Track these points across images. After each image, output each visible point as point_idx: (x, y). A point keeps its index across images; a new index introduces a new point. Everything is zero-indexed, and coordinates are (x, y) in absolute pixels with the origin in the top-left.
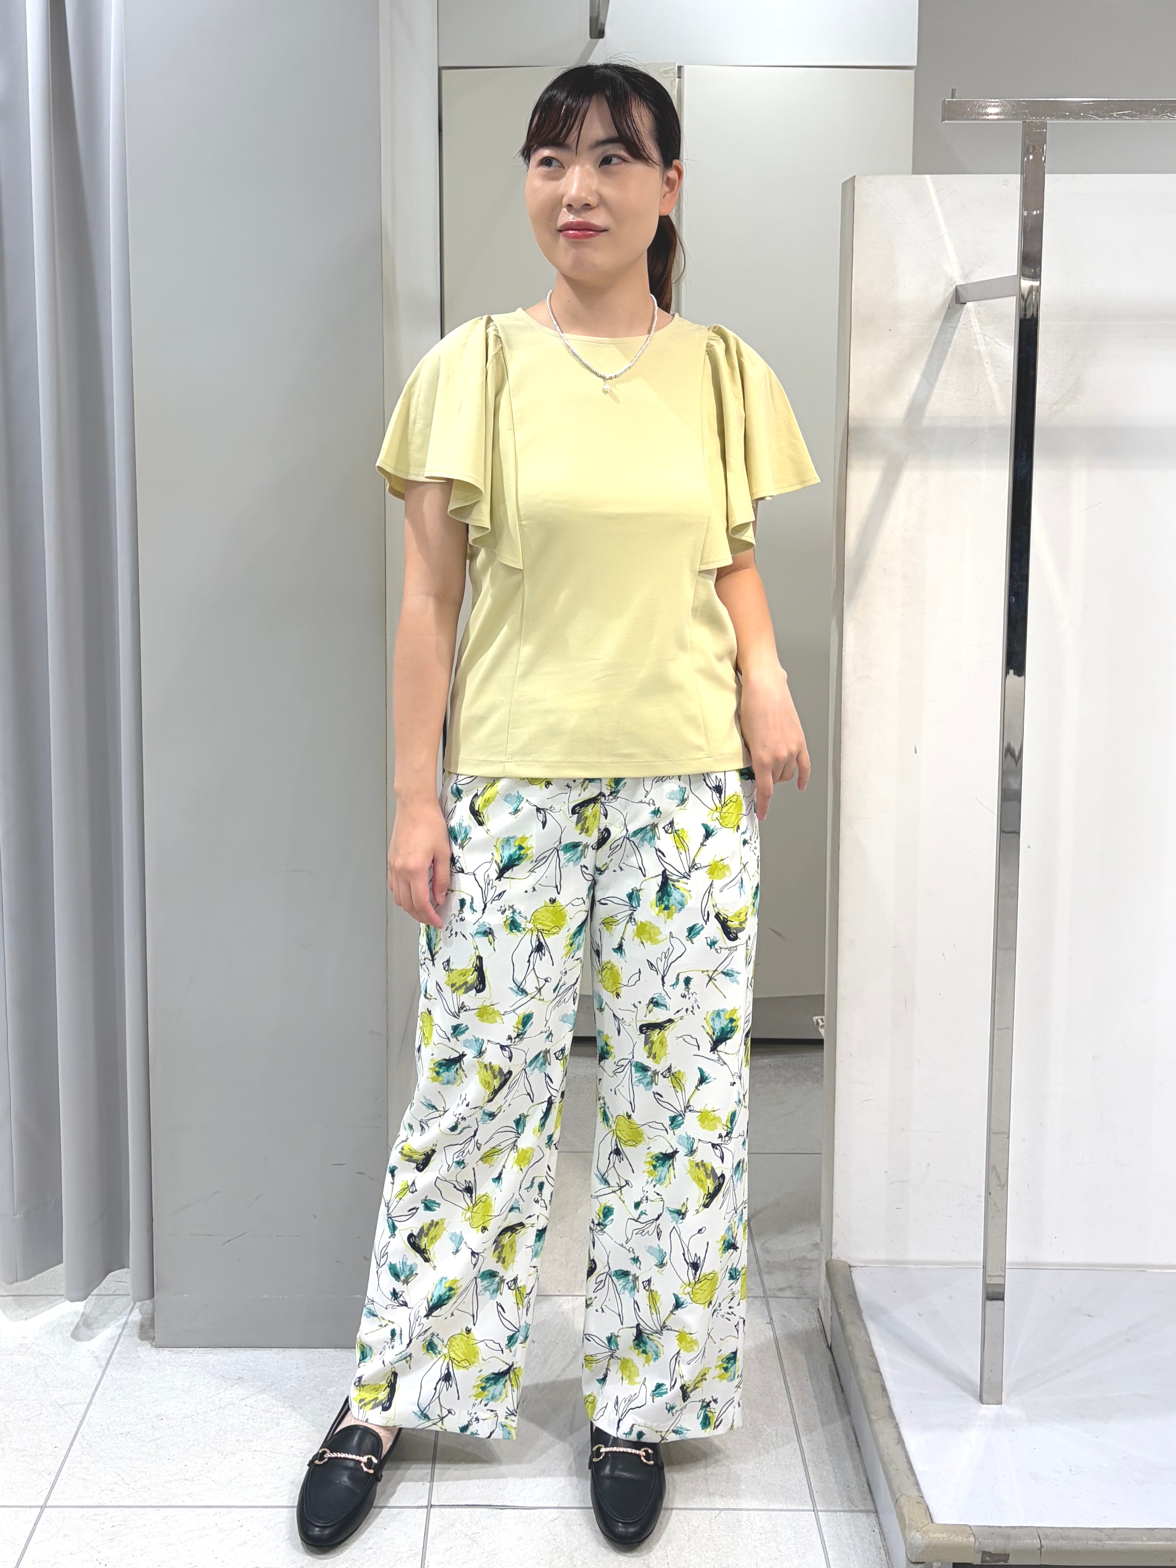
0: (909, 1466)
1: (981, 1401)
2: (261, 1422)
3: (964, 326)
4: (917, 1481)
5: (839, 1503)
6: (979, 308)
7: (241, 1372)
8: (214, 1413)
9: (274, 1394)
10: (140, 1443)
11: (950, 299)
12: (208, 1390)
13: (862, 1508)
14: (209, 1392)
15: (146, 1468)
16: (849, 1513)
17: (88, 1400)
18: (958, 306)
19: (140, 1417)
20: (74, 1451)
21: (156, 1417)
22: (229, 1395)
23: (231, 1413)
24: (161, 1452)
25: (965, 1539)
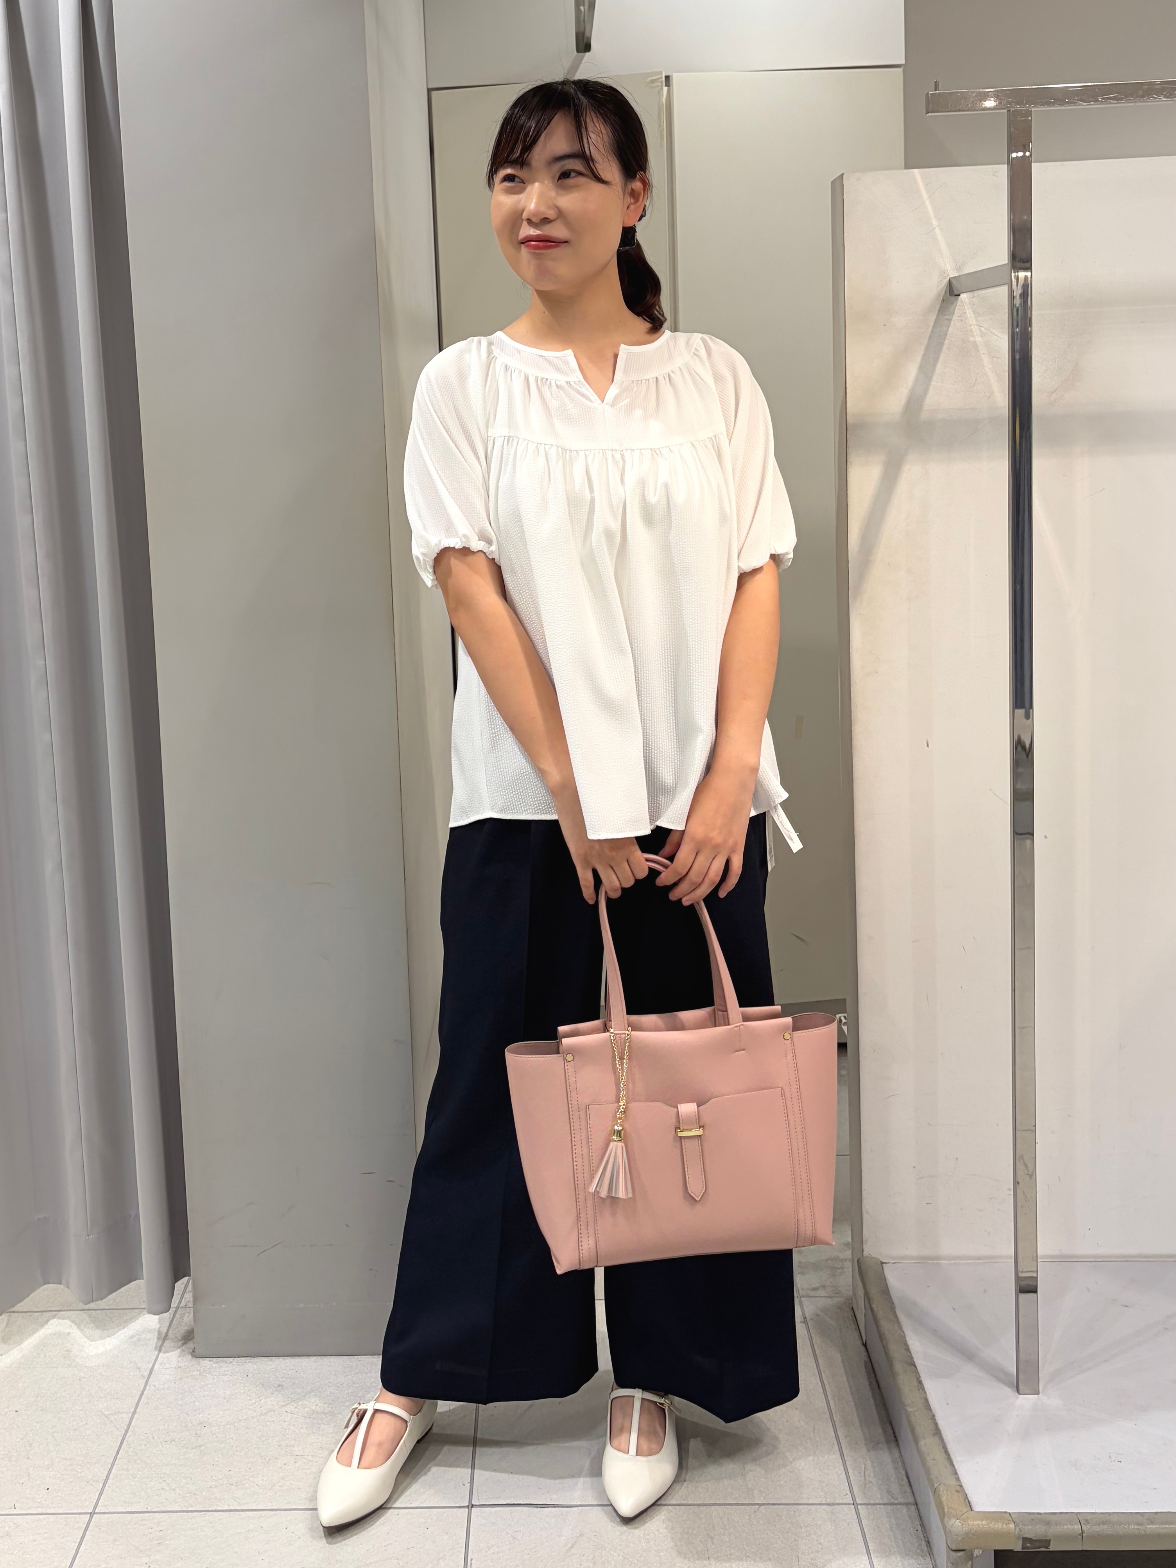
0: (947, 1457)
1: (1018, 1391)
3: (960, 318)
4: (955, 1470)
5: (879, 1494)
6: (974, 299)
7: (281, 1380)
8: (255, 1420)
9: (313, 1400)
11: (944, 291)
12: (249, 1398)
13: (902, 1501)
14: (250, 1400)
16: (889, 1506)
17: (132, 1410)
18: (953, 298)
20: (120, 1459)
21: (199, 1424)
22: (270, 1403)
23: (272, 1420)
24: (205, 1459)
25: (1004, 1526)
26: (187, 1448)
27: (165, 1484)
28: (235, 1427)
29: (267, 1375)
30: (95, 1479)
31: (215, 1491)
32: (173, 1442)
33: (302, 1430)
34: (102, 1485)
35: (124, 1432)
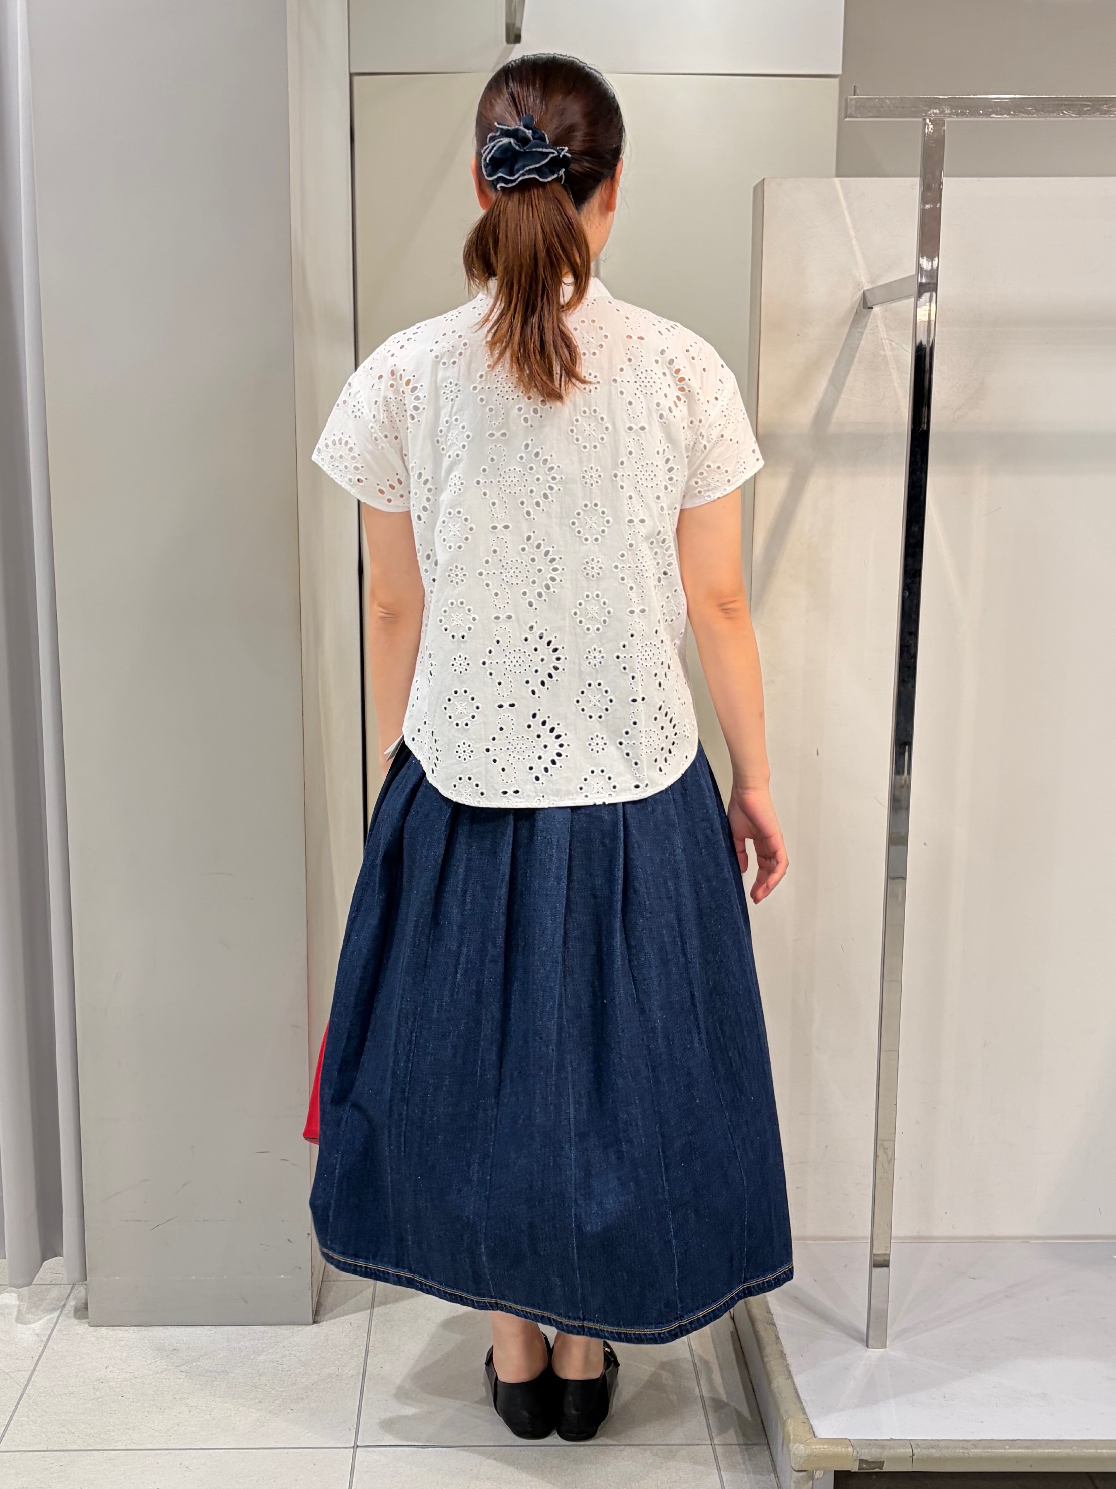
0: (797, 1397)
1: (867, 1345)
2: (195, 1384)
3: (872, 331)
4: (804, 1406)
5: (735, 1438)
6: (885, 312)
7: (176, 1345)
8: (151, 1377)
9: (207, 1361)
10: (83, 1401)
11: (856, 304)
12: (145, 1359)
13: (756, 1441)
14: (146, 1361)
15: (90, 1420)
17: (31, 1368)
19: (82, 1380)
20: (21, 1407)
21: (96, 1381)
23: (167, 1377)
24: (103, 1408)
25: (843, 1450)
26: (85, 1400)
29: (163, 1341)
33: (196, 1386)
34: (3, 1429)
35: (23, 1387)
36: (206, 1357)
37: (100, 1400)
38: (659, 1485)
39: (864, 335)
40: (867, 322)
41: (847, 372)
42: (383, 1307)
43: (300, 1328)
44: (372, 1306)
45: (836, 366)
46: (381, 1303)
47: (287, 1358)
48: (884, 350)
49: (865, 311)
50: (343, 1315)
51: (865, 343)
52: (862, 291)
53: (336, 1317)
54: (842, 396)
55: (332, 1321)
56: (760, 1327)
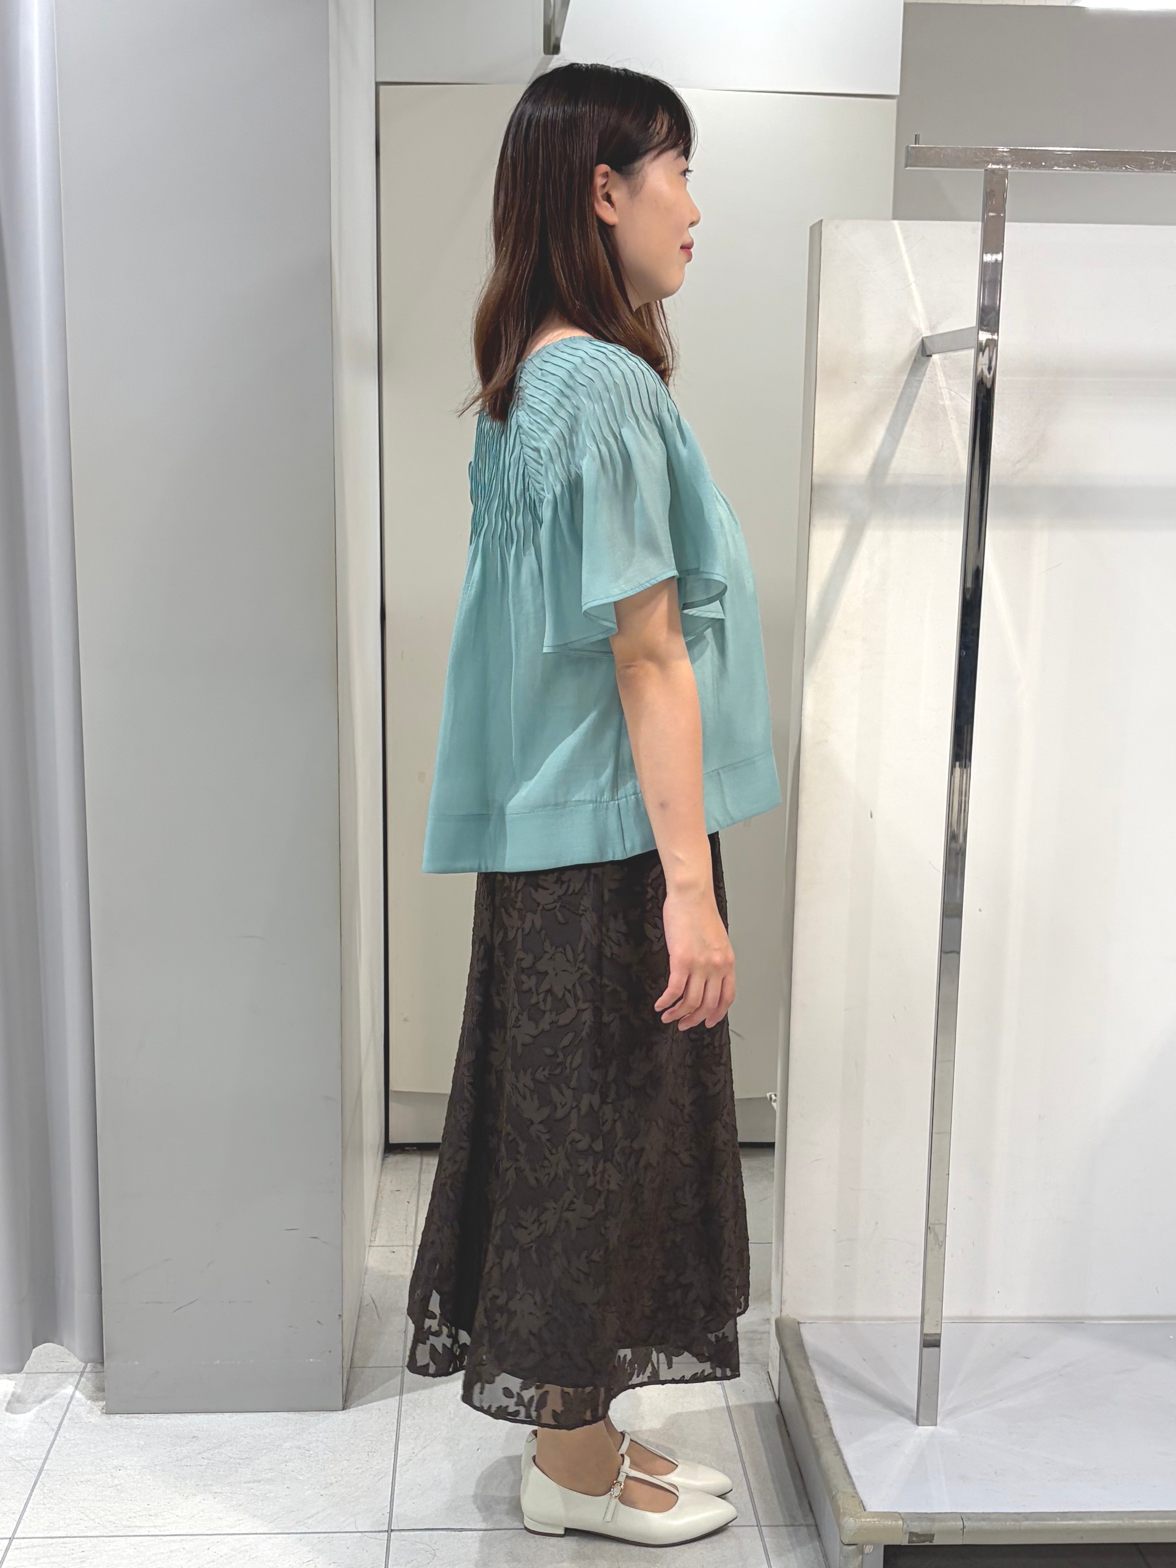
0: (846, 1472)
1: (918, 1424)
2: (219, 1471)
3: (930, 380)
4: (852, 1480)
5: (782, 1519)
6: (943, 361)
7: (196, 1432)
8: (171, 1464)
9: (229, 1448)
10: (101, 1488)
11: (916, 352)
12: (163, 1447)
13: (803, 1522)
14: (165, 1449)
15: (110, 1507)
16: (791, 1528)
17: (43, 1457)
19: (99, 1468)
20: (35, 1495)
21: (113, 1468)
22: (186, 1451)
23: (189, 1464)
24: (123, 1495)
25: (894, 1522)
26: (103, 1487)
27: (83, 1515)
28: (151, 1470)
29: (181, 1429)
30: (12, 1512)
31: (135, 1520)
32: (89, 1483)
33: (220, 1473)
34: (18, 1516)
35: (37, 1474)
36: (228, 1444)
37: (119, 1487)
38: (704, 1565)
39: (923, 385)
40: (926, 370)
41: (905, 422)
42: (414, 1393)
43: (327, 1414)
44: (401, 1393)
45: (894, 416)
46: (411, 1390)
47: (314, 1444)
48: (943, 399)
49: (925, 359)
50: (370, 1402)
51: (924, 391)
52: (920, 339)
53: (364, 1404)
54: (900, 446)
55: (360, 1408)
56: (808, 1404)
